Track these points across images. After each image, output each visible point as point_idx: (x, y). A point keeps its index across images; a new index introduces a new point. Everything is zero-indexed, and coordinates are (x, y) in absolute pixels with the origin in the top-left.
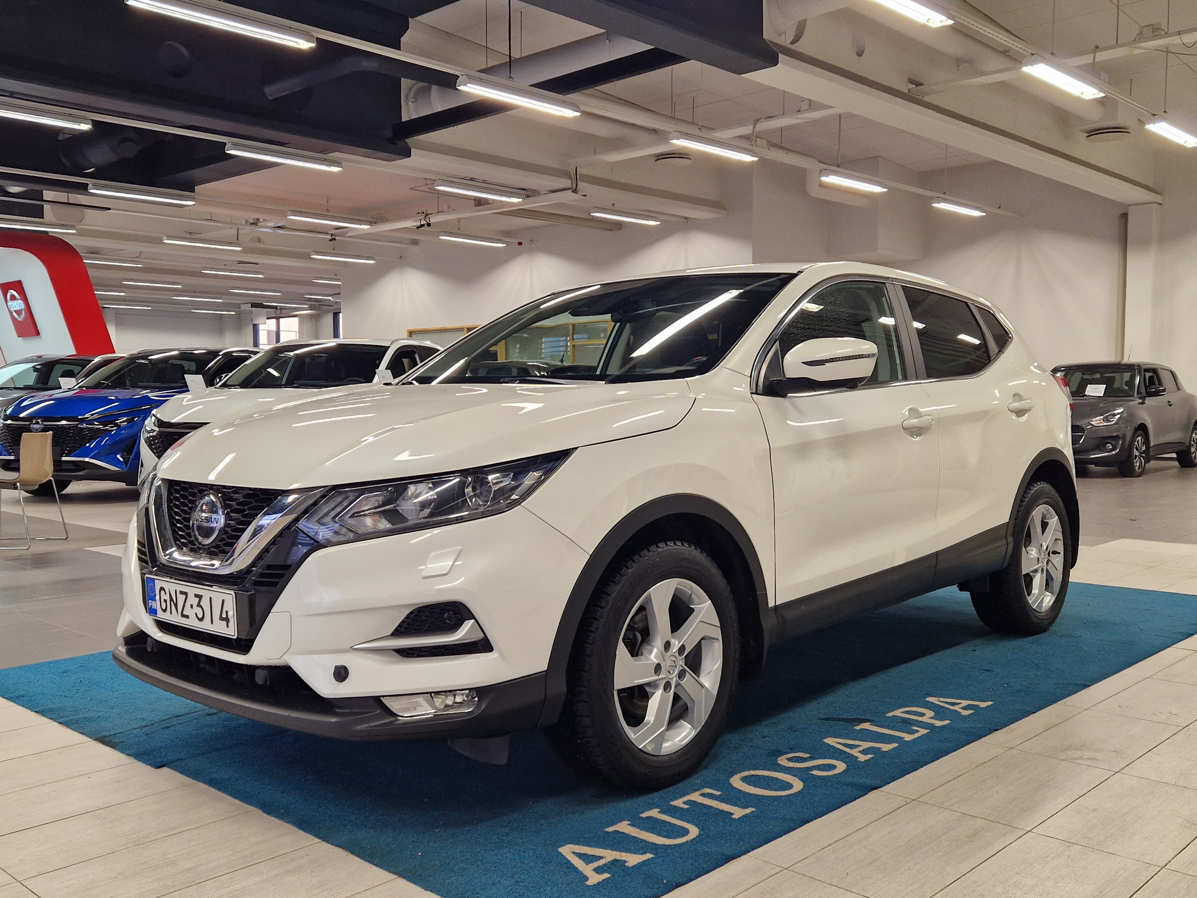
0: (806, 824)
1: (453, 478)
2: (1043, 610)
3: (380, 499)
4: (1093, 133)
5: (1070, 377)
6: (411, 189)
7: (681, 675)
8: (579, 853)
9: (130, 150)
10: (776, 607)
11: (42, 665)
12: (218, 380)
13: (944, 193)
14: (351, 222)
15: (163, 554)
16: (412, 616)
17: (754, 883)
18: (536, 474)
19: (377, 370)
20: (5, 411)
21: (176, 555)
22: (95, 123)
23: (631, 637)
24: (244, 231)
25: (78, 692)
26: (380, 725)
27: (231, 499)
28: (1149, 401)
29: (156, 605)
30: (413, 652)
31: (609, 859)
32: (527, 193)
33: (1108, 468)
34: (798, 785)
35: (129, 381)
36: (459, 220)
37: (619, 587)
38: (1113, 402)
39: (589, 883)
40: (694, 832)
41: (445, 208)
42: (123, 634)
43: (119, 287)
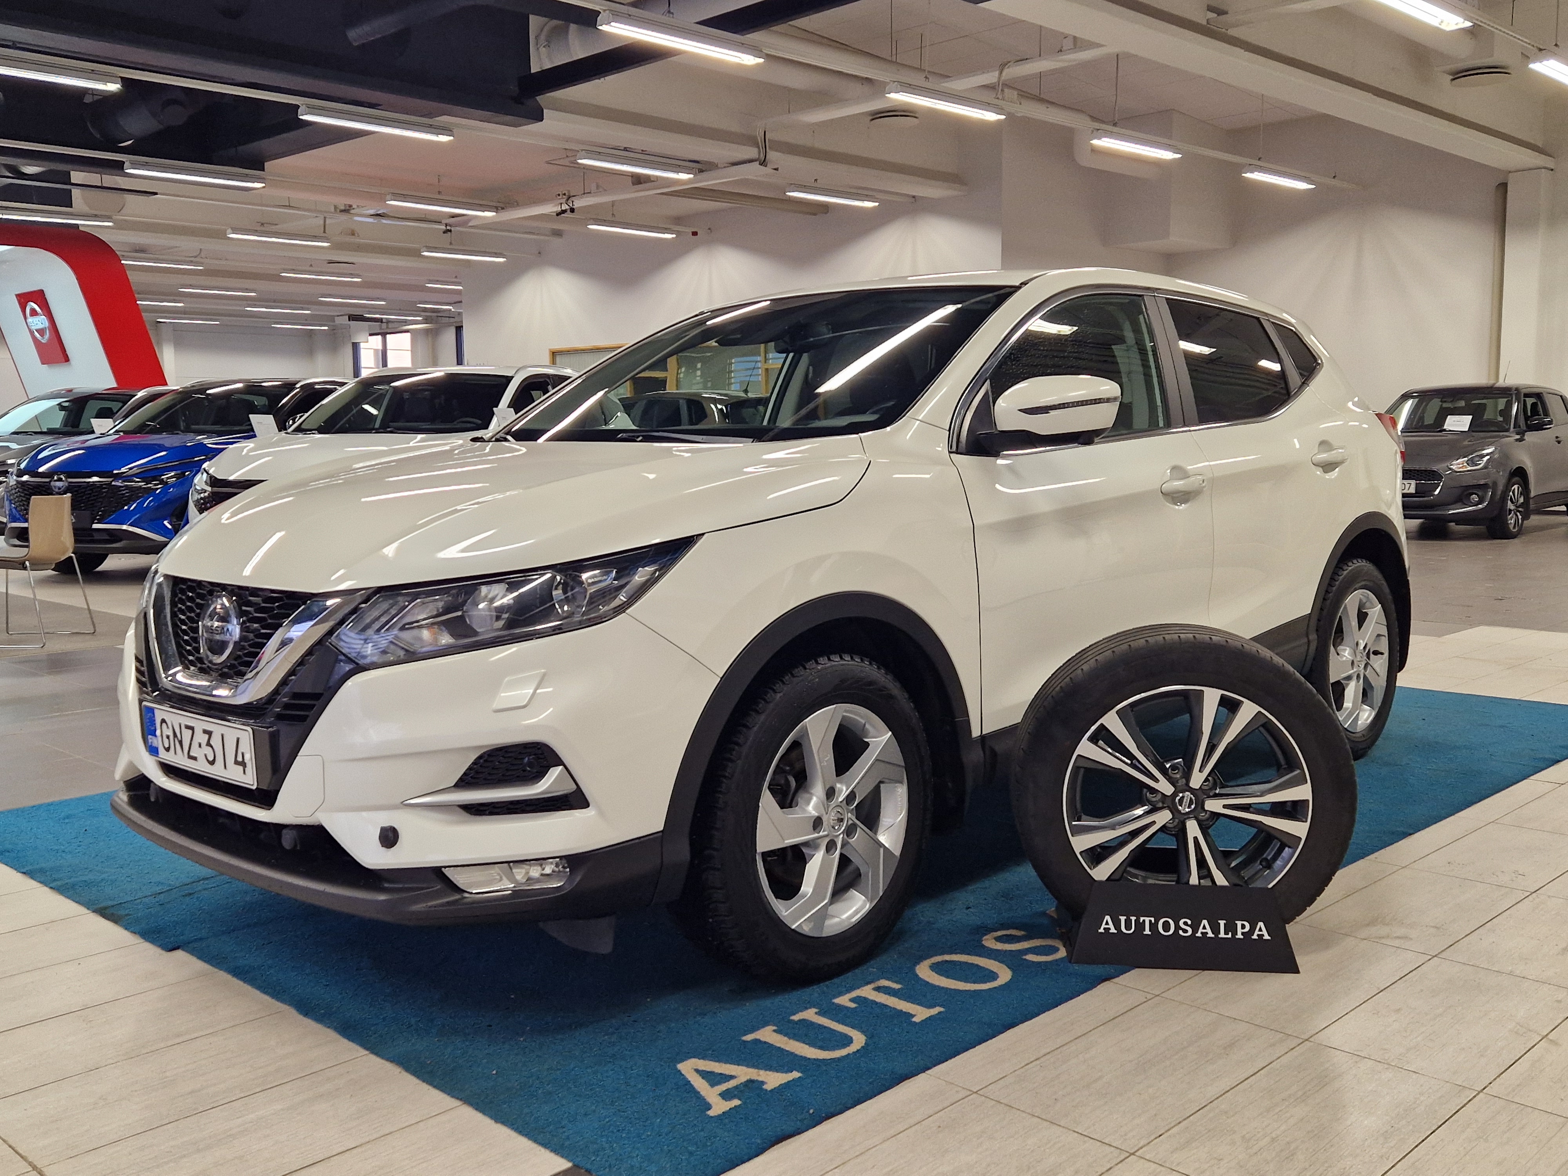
0: (1009, 1029)
1: (538, 576)
2: (1358, 730)
3: (441, 604)
4: (1459, 74)
5: (1426, 405)
6: (548, 163)
7: (850, 831)
8: (703, 1071)
9: (177, 116)
10: (983, 738)
11: (39, 807)
12: (291, 422)
13: (1259, 159)
14: (469, 207)
15: (163, 675)
16: (481, 761)
17: (931, 1112)
18: (649, 569)
19: (495, 409)
20: (19, 465)
21: (180, 677)
22: (125, 81)
23: (783, 782)
24: (333, 221)
25: (79, 846)
26: (442, 905)
27: (249, 604)
28: (1530, 437)
29: (157, 742)
30: (485, 808)
31: (743, 1079)
32: (700, 167)
33: (1476, 527)
34: (1005, 975)
35: (184, 421)
36: (613, 203)
37: (762, 717)
38: (1482, 438)
39: (711, 1113)
40: (859, 1040)
41: (593, 187)
42: (122, 777)
43: (176, 296)
